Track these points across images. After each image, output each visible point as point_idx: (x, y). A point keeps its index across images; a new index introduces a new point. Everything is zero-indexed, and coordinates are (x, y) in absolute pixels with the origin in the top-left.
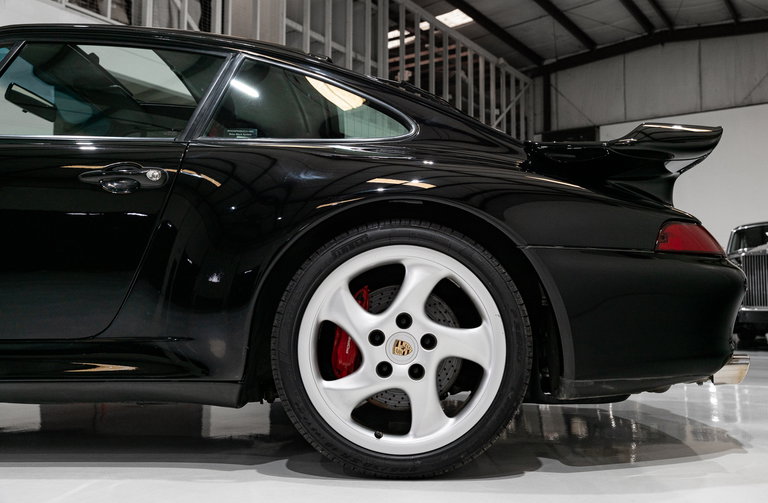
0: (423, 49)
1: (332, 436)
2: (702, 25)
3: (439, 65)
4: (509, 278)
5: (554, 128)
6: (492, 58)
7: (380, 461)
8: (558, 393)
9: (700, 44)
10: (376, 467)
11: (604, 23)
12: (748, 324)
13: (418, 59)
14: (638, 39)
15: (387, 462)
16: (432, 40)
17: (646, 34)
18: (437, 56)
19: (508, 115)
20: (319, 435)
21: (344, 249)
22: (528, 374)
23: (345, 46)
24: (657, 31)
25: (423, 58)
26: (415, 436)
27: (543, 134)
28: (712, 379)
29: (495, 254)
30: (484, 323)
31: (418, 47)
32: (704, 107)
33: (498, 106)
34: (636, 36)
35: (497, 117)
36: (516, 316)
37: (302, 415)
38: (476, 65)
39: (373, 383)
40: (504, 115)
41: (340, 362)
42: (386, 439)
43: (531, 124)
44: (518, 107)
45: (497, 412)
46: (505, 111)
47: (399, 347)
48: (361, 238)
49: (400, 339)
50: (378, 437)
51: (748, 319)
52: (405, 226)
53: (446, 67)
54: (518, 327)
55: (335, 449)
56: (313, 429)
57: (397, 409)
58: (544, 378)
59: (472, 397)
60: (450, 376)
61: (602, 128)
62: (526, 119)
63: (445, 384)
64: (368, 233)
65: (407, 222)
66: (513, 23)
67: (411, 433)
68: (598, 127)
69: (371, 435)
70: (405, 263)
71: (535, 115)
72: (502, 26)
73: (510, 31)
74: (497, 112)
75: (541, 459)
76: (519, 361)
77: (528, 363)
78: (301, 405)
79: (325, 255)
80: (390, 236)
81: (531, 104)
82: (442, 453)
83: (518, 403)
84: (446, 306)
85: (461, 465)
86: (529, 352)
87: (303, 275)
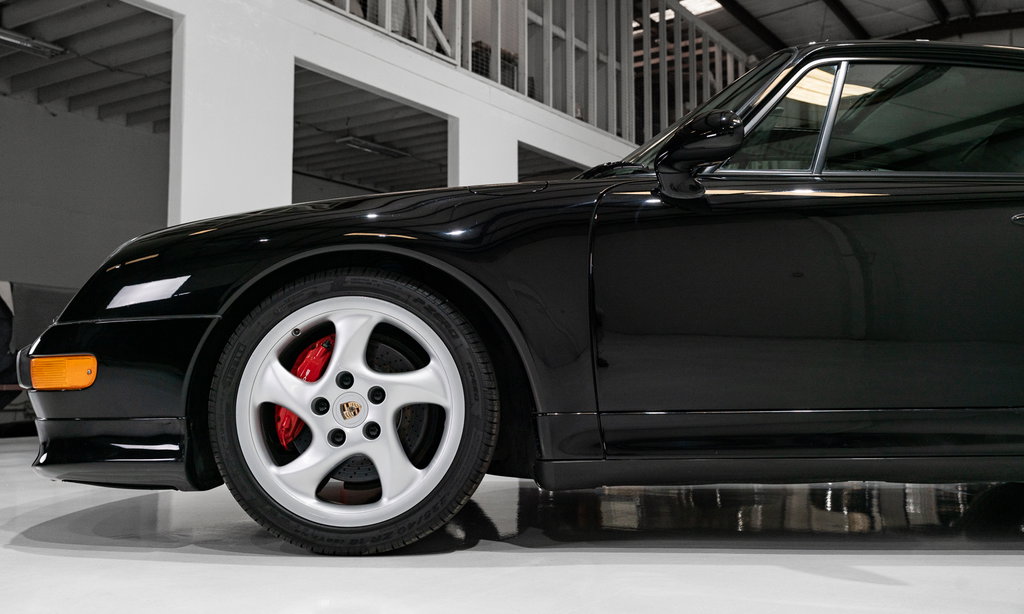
0: (654, 45)
2: (1013, 11)
3: (671, 63)
6: (741, 55)
9: (1011, 35)
11: (889, 10)
13: (647, 56)
14: (929, 28)
16: (663, 33)
17: (938, 22)
18: (670, 53)
23: (586, 42)
24: (952, 19)
25: (655, 55)
31: (647, 42)
34: (925, 26)
38: (724, 64)
53: (679, 68)
66: (769, 11)
72: (755, 14)
73: (765, 21)
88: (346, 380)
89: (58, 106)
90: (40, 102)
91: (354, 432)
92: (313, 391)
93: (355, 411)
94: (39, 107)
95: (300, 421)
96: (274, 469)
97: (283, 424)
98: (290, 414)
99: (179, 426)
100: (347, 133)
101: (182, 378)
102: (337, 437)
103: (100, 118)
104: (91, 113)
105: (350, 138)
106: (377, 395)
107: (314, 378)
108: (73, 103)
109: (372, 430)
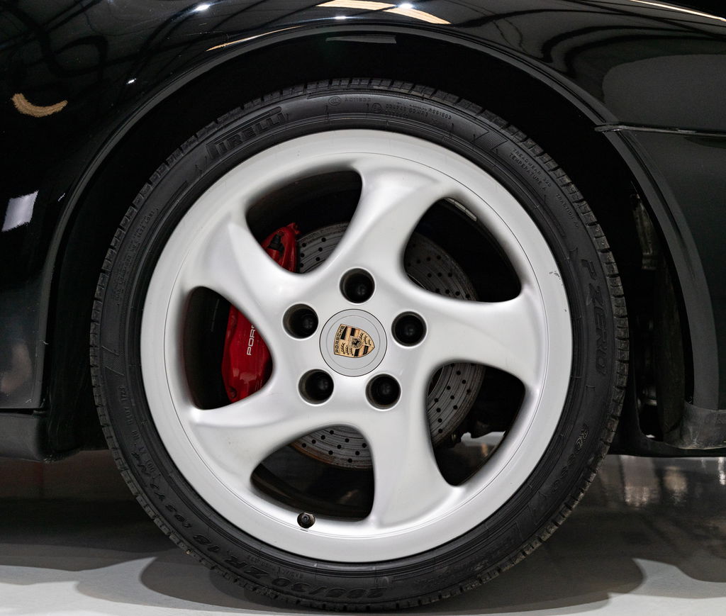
1: (209, 522)
4: (579, 196)
7: (306, 575)
8: (681, 436)
10: (298, 587)
15: (319, 577)
20: (182, 519)
21: (234, 140)
22: (619, 396)
26: (382, 524)
29: (548, 148)
30: (526, 290)
36: (593, 274)
37: (147, 479)
39: (292, 414)
41: (236, 373)
42: (322, 528)
45: (555, 474)
47: (348, 341)
48: (267, 116)
49: (351, 323)
50: (306, 524)
52: (358, 90)
54: (596, 296)
55: (214, 549)
56: (170, 508)
57: (353, 465)
58: (647, 407)
59: (503, 443)
60: (458, 401)
63: (449, 416)
64: (284, 106)
65: (365, 83)
67: (373, 517)
69: (289, 519)
70: (360, 168)
75: (643, 563)
76: (598, 366)
77: (620, 373)
78: (145, 458)
79: (195, 153)
80: (327, 110)
82: (434, 561)
83: (598, 457)
84: (451, 263)
85: (476, 584)
86: (621, 350)
87: (152, 196)
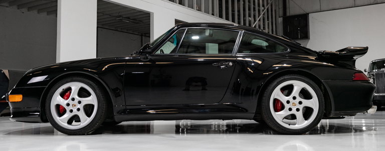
5: (288, 14)
12: (378, 100)
19: (268, 9)
27: (283, 18)
28: (367, 112)
30: (313, 98)
32: (356, 5)
33: (263, 6)
35: (263, 10)
39: (288, 112)
40: (266, 10)
43: (277, 13)
44: (272, 5)
46: (266, 8)
47: (293, 104)
51: (378, 99)
61: (310, 14)
62: (275, 11)
68: (308, 14)
70: (293, 85)
71: (279, 9)
74: (263, 8)
80: (289, 78)
81: (277, 4)
84: (303, 95)
88: (73, 99)
89: (24, 10)
90: (18, 9)
91: (75, 110)
92: (66, 102)
93: (75, 106)
94: (18, 10)
95: (64, 108)
96: (58, 118)
97: (61, 109)
98: (62, 106)
99: (40, 109)
100: (120, 16)
101: (40, 99)
102: (71, 111)
103: (38, 13)
104: (35, 12)
105: (121, 18)
106: (80, 102)
107: (67, 99)
108: (29, 9)
109: (78, 110)
